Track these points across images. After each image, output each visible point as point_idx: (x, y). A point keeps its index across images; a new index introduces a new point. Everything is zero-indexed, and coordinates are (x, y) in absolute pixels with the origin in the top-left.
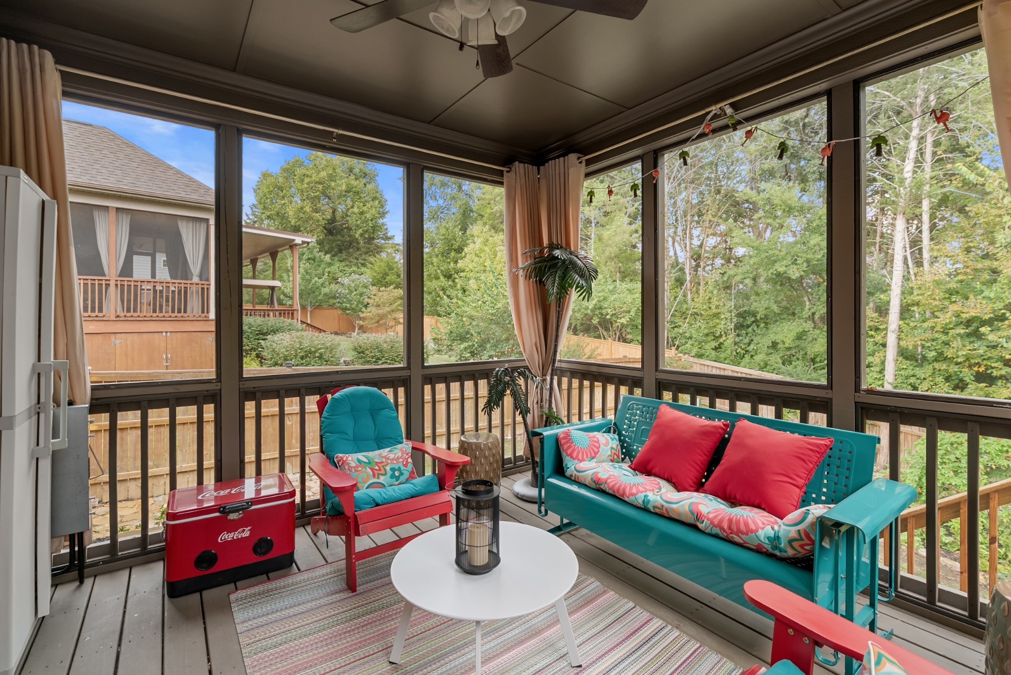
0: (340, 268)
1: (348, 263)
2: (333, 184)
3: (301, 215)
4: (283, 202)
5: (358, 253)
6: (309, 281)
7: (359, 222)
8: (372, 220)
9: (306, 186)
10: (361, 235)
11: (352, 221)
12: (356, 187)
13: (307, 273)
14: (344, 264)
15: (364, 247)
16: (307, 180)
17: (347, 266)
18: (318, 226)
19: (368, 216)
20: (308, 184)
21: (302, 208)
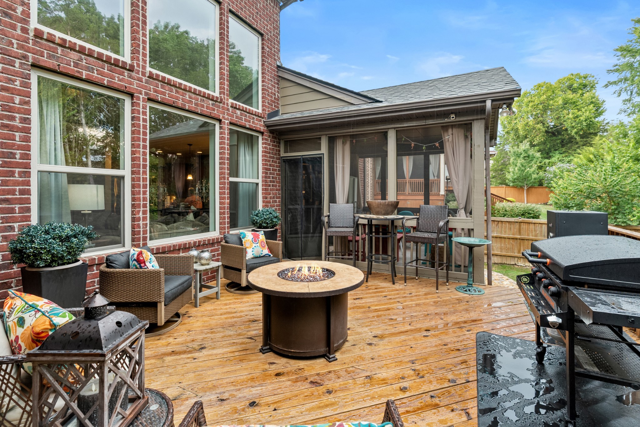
0: (560, 159)
1: (567, 155)
2: (551, 102)
3: (527, 128)
4: (515, 122)
5: (577, 146)
6: (523, 171)
7: (573, 124)
8: (586, 120)
9: (530, 108)
10: (576, 133)
11: (567, 125)
12: (572, 99)
13: (522, 166)
14: (563, 155)
15: (581, 141)
16: (531, 104)
17: (566, 156)
18: (540, 132)
19: (582, 118)
20: (532, 107)
21: (527, 123)
